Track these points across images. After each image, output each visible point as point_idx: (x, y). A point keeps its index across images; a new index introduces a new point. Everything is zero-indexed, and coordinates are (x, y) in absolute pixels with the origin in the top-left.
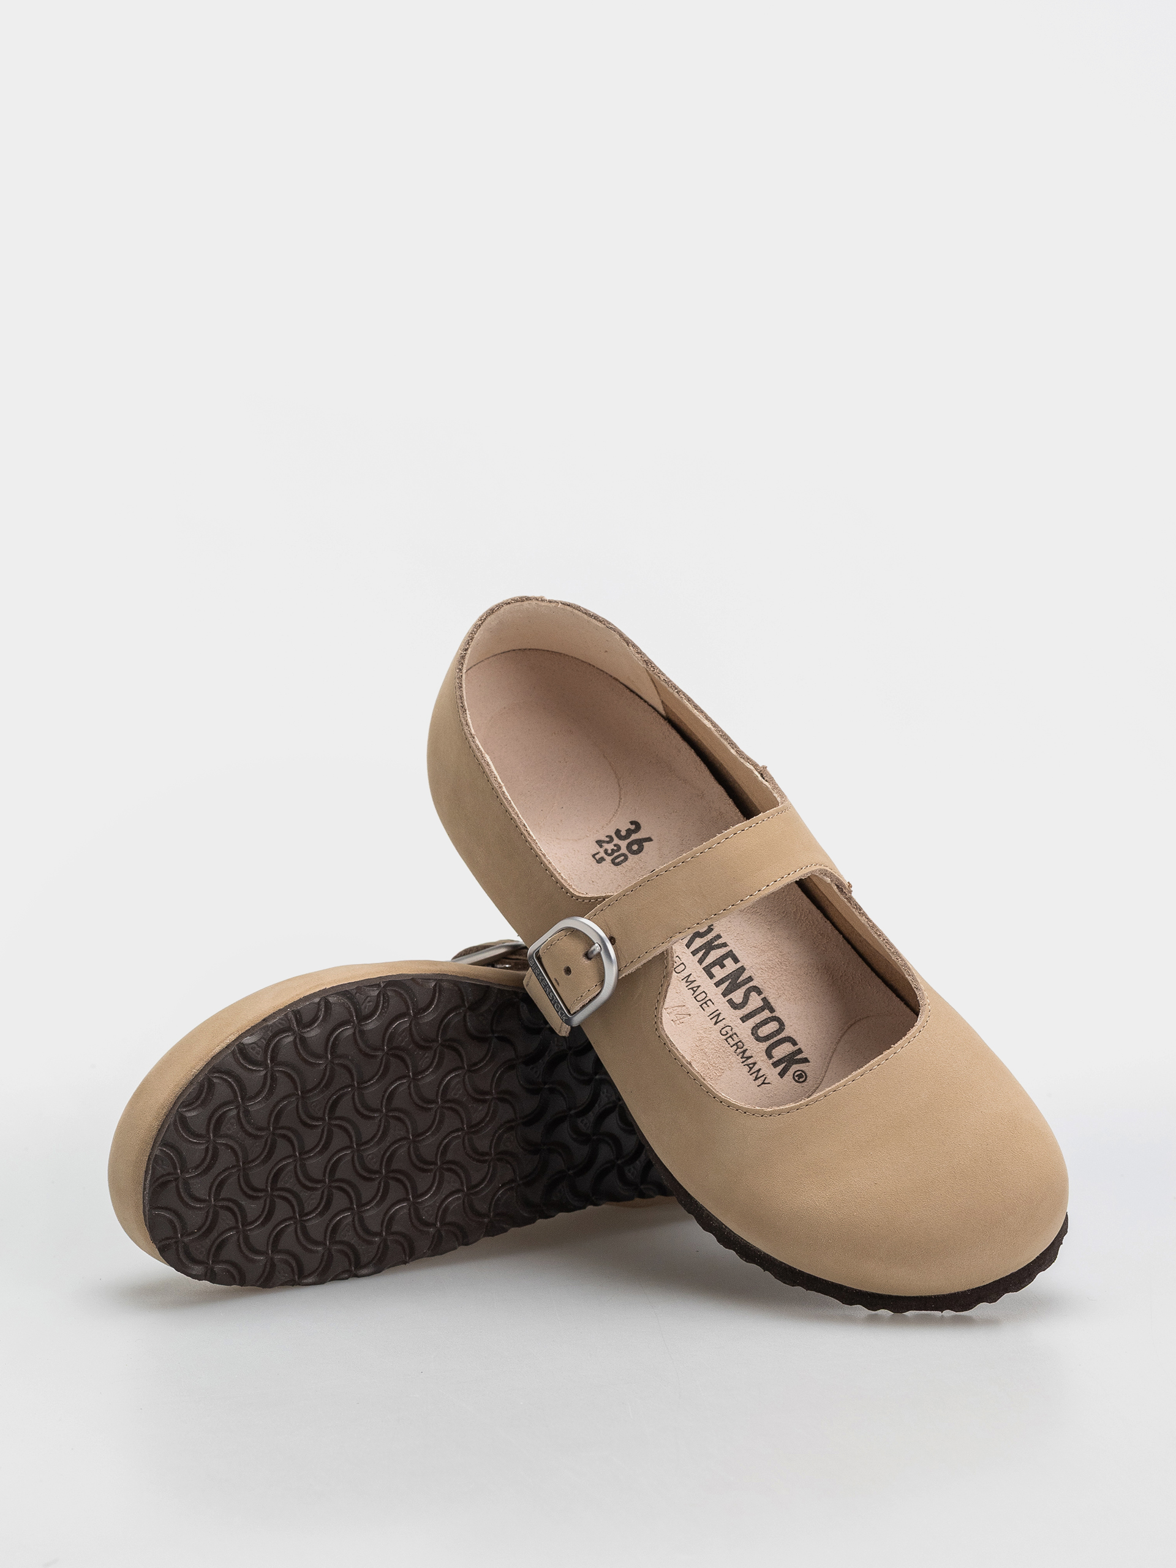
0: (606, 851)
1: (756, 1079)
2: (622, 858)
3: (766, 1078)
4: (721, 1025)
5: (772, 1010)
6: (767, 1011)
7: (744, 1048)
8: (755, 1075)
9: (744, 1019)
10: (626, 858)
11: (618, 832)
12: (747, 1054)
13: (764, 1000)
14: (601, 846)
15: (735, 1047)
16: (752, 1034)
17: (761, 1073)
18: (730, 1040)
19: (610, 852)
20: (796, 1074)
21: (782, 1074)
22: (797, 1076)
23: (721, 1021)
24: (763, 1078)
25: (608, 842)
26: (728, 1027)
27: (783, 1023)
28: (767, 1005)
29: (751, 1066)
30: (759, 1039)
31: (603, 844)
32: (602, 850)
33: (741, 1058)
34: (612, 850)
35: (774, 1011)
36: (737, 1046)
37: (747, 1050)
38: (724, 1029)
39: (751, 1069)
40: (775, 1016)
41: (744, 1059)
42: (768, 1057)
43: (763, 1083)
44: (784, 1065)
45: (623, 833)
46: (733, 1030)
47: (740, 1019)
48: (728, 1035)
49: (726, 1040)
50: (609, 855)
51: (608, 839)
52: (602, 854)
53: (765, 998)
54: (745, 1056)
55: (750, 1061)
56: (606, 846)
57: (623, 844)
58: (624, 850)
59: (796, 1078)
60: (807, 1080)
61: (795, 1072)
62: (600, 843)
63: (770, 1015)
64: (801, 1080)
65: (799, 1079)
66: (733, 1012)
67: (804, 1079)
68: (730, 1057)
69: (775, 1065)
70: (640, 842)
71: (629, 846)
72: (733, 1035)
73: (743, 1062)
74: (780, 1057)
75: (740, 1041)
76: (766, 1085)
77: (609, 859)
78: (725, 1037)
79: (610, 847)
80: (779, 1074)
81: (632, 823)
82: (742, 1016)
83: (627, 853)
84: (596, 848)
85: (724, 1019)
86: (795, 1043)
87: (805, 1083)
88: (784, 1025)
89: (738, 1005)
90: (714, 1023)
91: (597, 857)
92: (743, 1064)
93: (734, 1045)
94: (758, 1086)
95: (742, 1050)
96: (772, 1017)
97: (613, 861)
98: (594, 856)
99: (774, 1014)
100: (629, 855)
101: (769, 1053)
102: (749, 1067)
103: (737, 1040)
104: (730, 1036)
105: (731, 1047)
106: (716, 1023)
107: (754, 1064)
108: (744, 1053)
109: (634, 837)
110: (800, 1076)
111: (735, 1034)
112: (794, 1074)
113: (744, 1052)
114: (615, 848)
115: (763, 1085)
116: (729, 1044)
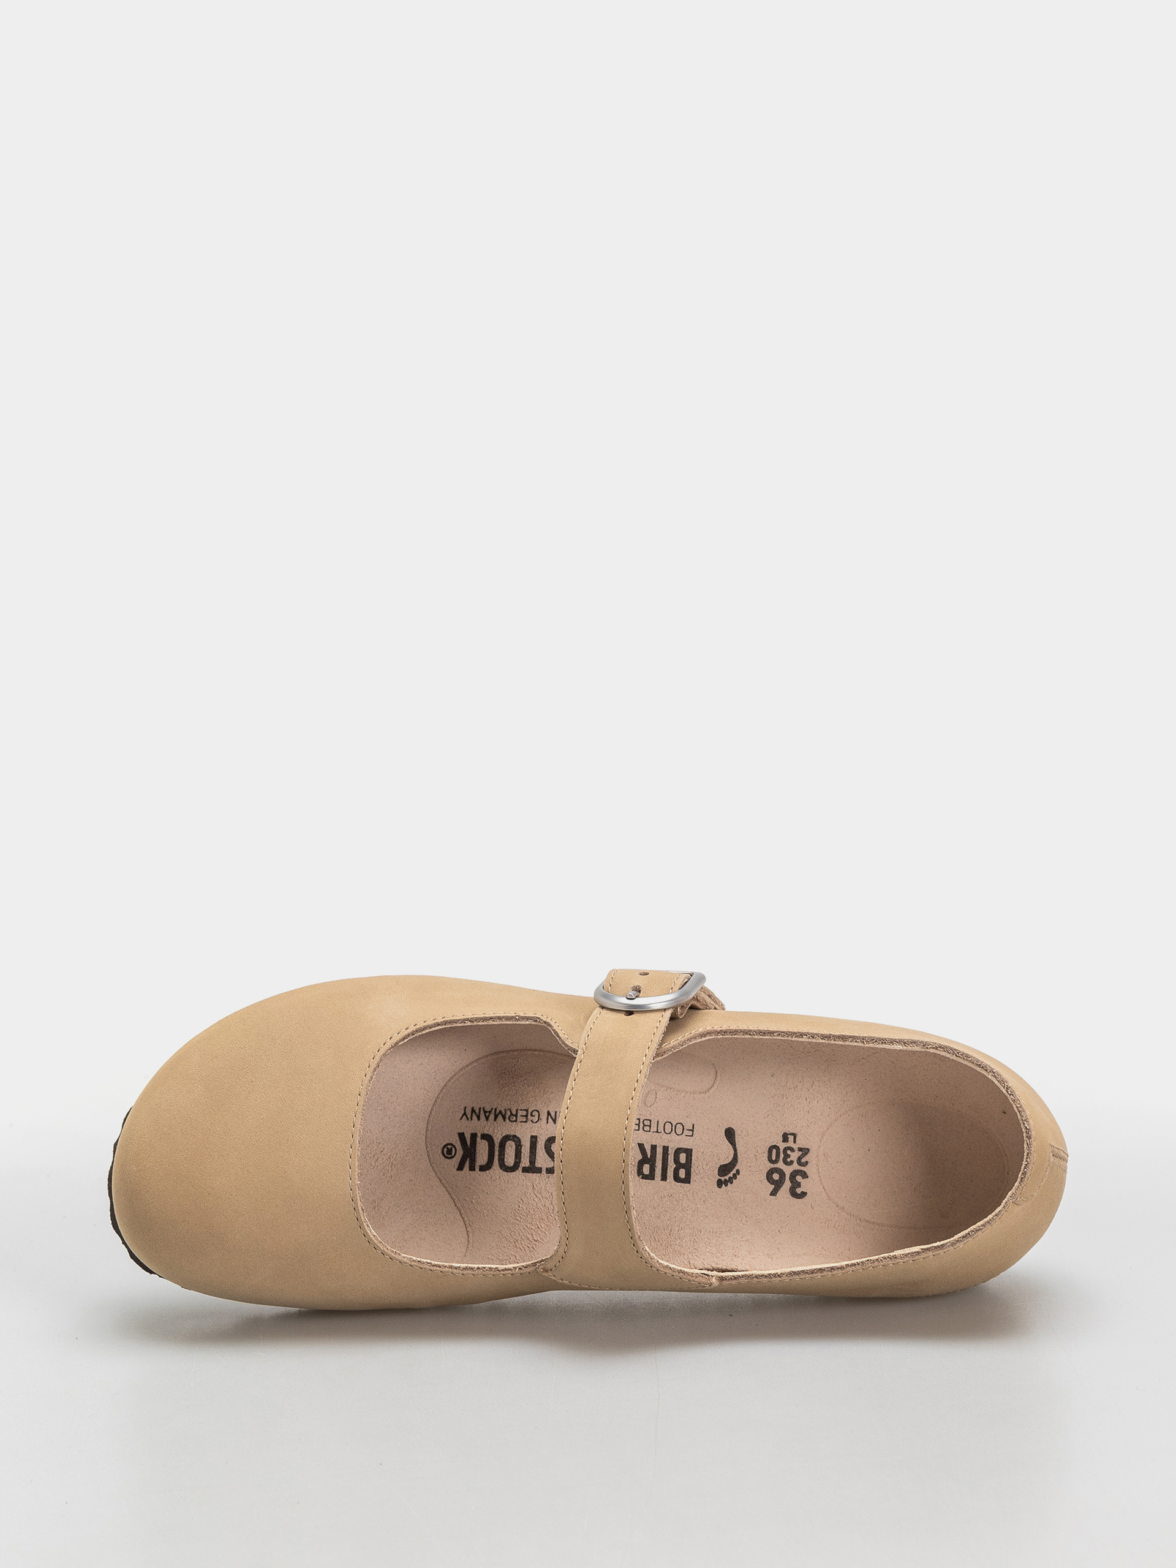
0: (792, 1150)
1: (473, 1111)
2: (774, 1158)
3: (468, 1119)
4: (544, 1116)
5: (525, 1170)
6: (528, 1164)
7: (507, 1120)
8: (477, 1111)
9: (534, 1140)
10: (770, 1160)
11: (805, 1175)
12: (500, 1118)
13: (539, 1171)
14: (800, 1149)
15: (514, 1113)
16: (515, 1136)
17: (475, 1117)
18: (524, 1113)
19: (789, 1152)
20: (453, 1149)
21: (461, 1136)
22: (451, 1148)
23: (548, 1119)
24: (469, 1116)
25: (799, 1159)
26: (537, 1120)
27: (507, 1172)
28: (532, 1169)
29: (488, 1114)
30: (506, 1138)
31: (800, 1153)
32: (795, 1147)
33: (500, 1111)
34: (789, 1156)
35: (523, 1172)
36: (514, 1115)
37: (504, 1121)
38: (537, 1116)
39: (485, 1112)
40: (517, 1169)
41: (497, 1112)
42: (484, 1134)
43: (465, 1114)
44: (469, 1144)
45: (799, 1178)
46: (531, 1122)
47: (536, 1136)
48: (529, 1115)
49: (527, 1111)
50: (785, 1150)
51: (803, 1160)
52: (790, 1144)
53: (541, 1172)
54: (500, 1115)
55: (492, 1117)
56: (797, 1154)
57: (788, 1170)
58: (780, 1165)
59: (449, 1147)
60: (441, 1156)
61: (456, 1150)
62: (805, 1151)
63: (522, 1165)
64: (445, 1150)
65: (448, 1148)
66: (546, 1135)
67: (445, 1153)
68: (508, 1103)
69: (474, 1136)
70: (777, 1185)
71: (782, 1174)
72: (527, 1119)
73: (496, 1109)
74: (478, 1145)
75: (516, 1121)
76: (461, 1115)
77: (782, 1146)
78: (530, 1111)
79: (794, 1156)
80: (463, 1134)
81: (804, 1194)
82: (538, 1139)
83: (775, 1166)
84: (801, 1142)
85: (547, 1122)
86: (483, 1168)
87: (440, 1151)
88: (504, 1171)
89: (551, 1144)
90: (551, 1112)
91: (791, 1138)
92: (494, 1108)
93: (517, 1113)
94: (465, 1107)
95: (507, 1117)
96: (519, 1166)
97: (776, 1147)
98: (795, 1135)
99: (520, 1169)
100: (773, 1166)
101: (487, 1137)
102: (487, 1112)
103: (520, 1119)
104: (526, 1116)
105: (517, 1110)
106: (549, 1114)
107: (487, 1118)
108: (502, 1115)
109: (787, 1184)
110: (449, 1151)
111: (526, 1122)
112: (455, 1147)
113: (504, 1118)
114: (789, 1160)
115: (463, 1112)
116: (521, 1110)
